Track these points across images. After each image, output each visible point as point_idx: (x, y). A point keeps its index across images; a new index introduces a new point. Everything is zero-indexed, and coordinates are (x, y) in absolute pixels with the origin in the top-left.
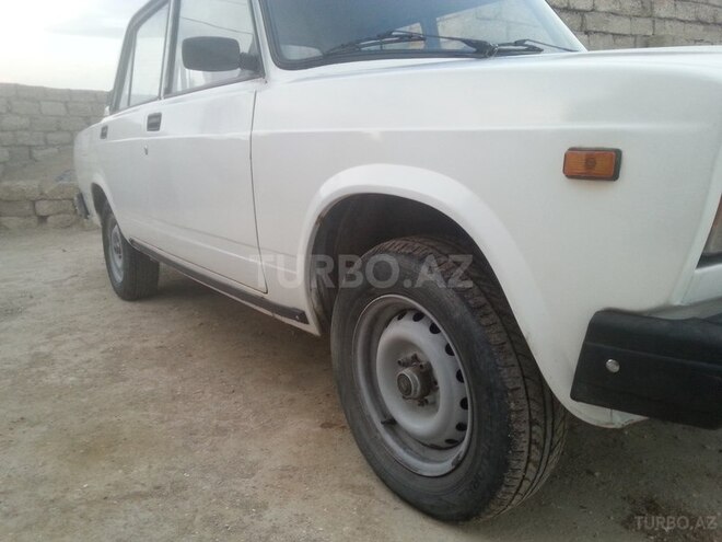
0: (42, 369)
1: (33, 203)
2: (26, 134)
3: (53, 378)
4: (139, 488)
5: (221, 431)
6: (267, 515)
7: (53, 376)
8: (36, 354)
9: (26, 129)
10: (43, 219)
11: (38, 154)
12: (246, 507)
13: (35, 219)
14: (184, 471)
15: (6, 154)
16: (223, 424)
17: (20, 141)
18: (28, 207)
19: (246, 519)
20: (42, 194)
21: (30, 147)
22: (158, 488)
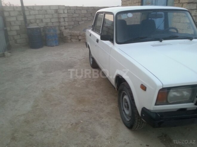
0: (75, 83)
1: (78, 36)
2: (78, 18)
3: (76, 85)
4: (86, 110)
5: (101, 103)
6: (103, 120)
7: (77, 85)
8: (74, 79)
9: (78, 17)
10: (80, 40)
11: (80, 23)
12: (100, 117)
13: (78, 40)
14: (93, 109)
15: (73, 23)
16: (102, 101)
17: (77, 20)
18: (77, 37)
19: (99, 119)
20: (80, 34)
21: (79, 21)
22: (88, 111)
